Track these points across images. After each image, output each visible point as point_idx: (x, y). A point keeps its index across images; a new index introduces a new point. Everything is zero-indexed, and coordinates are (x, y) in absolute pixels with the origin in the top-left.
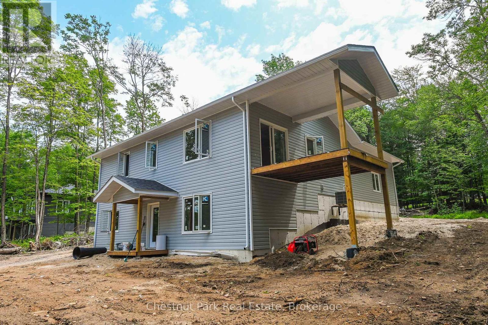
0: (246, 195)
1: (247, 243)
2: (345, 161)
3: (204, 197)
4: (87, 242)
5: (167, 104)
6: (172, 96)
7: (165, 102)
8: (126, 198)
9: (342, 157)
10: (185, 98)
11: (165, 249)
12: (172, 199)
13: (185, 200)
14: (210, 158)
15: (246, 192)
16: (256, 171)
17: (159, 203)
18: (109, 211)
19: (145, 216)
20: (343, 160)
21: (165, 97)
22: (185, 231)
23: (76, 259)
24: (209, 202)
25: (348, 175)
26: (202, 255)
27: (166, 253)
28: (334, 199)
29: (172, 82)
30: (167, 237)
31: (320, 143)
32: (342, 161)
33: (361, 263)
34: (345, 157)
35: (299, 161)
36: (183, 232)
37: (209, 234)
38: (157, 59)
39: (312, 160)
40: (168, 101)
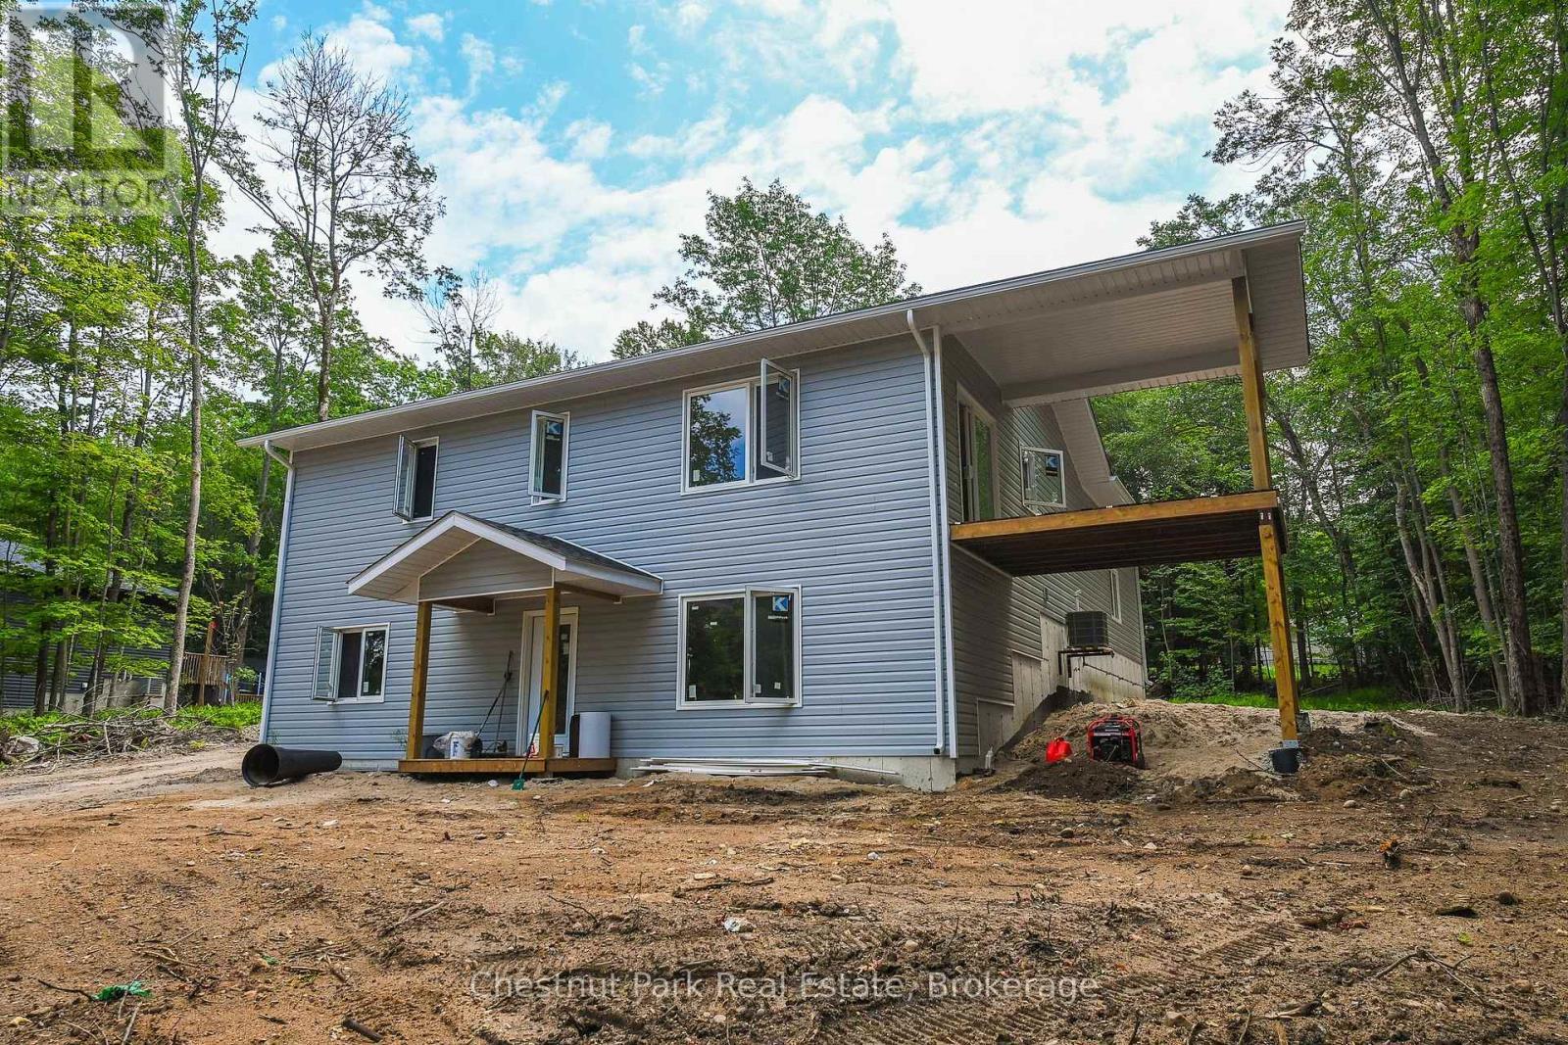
0: (936, 599)
1: (940, 737)
2: (1266, 521)
3: (778, 597)
4: (137, 741)
5: (402, 288)
6: (423, 265)
7: (397, 282)
8: (483, 588)
9: (1256, 510)
10: (450, 276)
11: (605, 755)
12: (635, 601)
13: (690, 604)
14: (792, 483)
15: (936, 588)
16: (967, 532)
17: (575, 610)
18: (335, 631)
19: (511, 653)
20: (1259, 519)
21: (399, 264)
22: (688, 699)
23: (255, 785)
24: (790, 613)
25: (1275, 559)
26: (764, 771)
27: (611, 768)
28: (1063, 631)
29: (421, 219)
30: (613, 720)
31: (1055, 469)
32: (1258, 523)
33: (1336, 783)
34: (1265, 511)
35: (1118, 512)
36: (682, 705)
37: (788, 710)
38: (388, 133)
39: (1161, 512)
40: (409, 278)
